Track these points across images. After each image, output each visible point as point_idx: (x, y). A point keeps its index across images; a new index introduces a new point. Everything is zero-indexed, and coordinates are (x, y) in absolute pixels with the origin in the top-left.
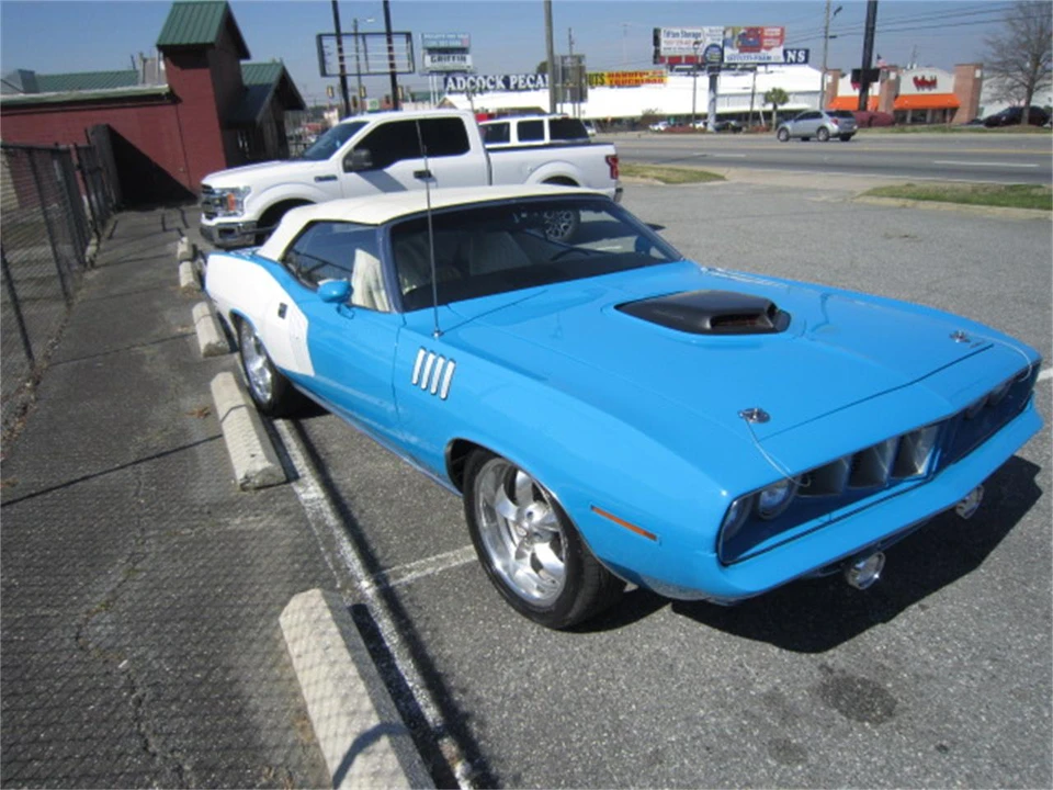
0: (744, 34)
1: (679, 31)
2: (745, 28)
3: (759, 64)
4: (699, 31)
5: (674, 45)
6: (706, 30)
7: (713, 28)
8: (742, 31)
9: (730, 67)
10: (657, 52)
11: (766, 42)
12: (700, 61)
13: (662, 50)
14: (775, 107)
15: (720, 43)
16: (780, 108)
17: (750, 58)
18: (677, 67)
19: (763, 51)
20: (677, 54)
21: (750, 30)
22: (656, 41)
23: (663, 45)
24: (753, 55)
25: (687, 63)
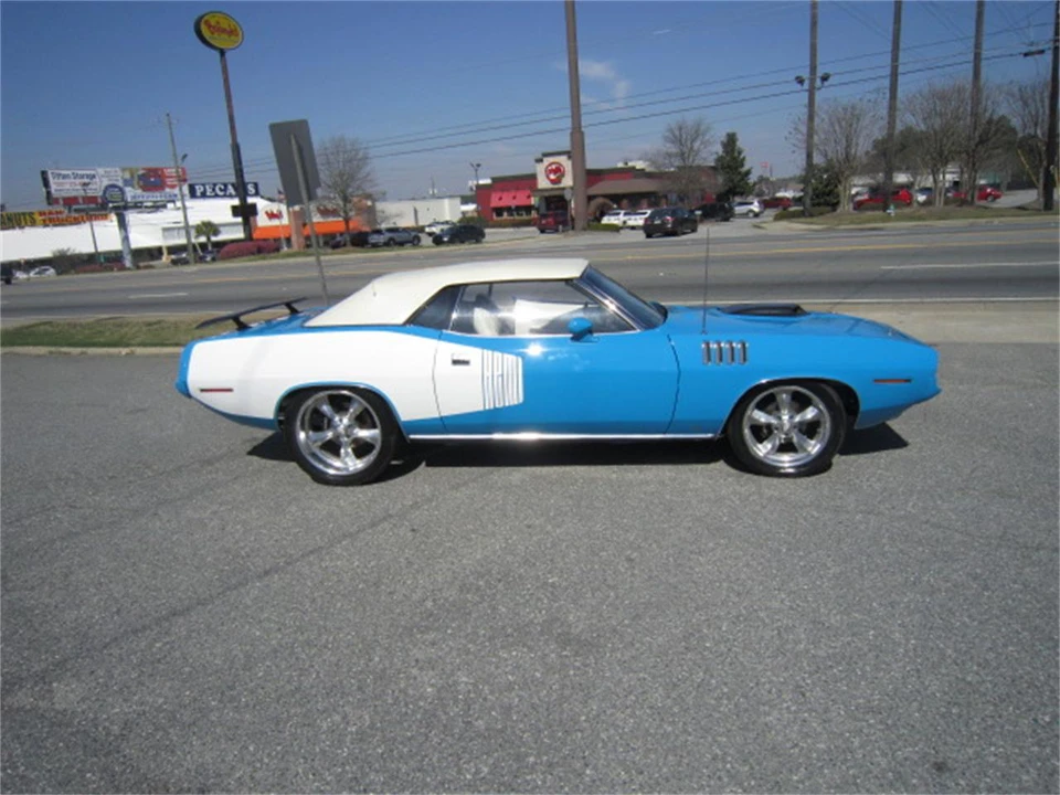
0: (143, 175)
1: (69, 172)
2: (144, 169)
3: (169, 201)
4: (93, 172)
5: (68, 187)
6: (101, 171)
7: (108, 169)
8: (141, 172)
9: (138, 206)
10: (49, 193)
11: (169, 181)
12: (100, 200)
13: (53, 191)
14: (209, 239)
15: (120, 184)
16: (214, 239)
17: (157, 196)
18: (74, 207)
19: (168, 190)
20: (73, 194)
21: (150, 170)
22: (46, 183)
23: (53, 187)
24: (158, 194)
25: (84, 203)
